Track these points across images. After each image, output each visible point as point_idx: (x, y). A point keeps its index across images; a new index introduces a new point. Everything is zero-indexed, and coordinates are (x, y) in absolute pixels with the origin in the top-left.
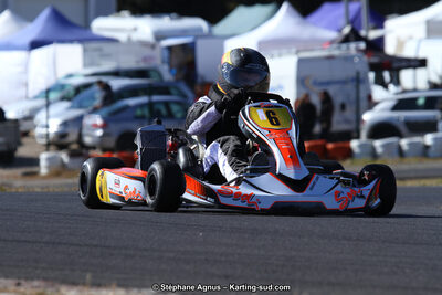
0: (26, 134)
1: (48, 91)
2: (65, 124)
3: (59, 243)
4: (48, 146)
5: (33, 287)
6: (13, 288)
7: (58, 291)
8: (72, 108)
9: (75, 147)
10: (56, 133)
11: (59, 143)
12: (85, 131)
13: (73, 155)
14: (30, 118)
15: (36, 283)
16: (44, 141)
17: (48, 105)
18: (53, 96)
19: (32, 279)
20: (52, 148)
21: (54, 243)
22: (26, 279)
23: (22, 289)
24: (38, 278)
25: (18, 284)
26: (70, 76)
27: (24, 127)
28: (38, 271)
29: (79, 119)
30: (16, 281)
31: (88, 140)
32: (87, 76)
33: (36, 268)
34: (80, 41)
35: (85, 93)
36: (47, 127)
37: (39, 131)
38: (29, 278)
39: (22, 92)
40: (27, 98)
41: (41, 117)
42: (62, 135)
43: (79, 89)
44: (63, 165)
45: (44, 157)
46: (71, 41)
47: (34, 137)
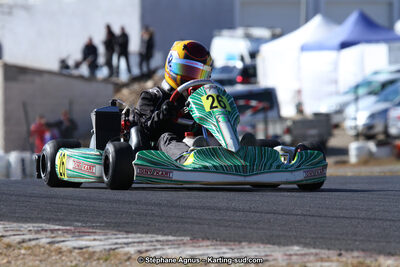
0: (337, 126)
1: (357, 87)
2: (372, 116)
3: (375, 219)
4: (357, 136)
5: (353, 257)
6: (335, 258)
7: (376, 260)
8: (379, 101)
9: (381, 137)
10: (364, 125)
11: (367, 134)
12: (391, 123)
13: (380, 144)
14: (340, 111)
15: (356, 254)
16: (353, 133)
17: (357, 99)
18: (361, 91)
19: (352, 250)
20: (361, 138)
21: (369, 219)
22: (347, 250)
23: (344, 259)
24: (357, 250)
25: (340, 255)
26: (376, 73)
27: (335, 119)
28: (357, 243)
29: (385, 112)
30: (338, 252)
31: (393, 131)
32: (392, 73)
33: (356, 240)
34: (386, 41)
35: (390, 89)
36: (355, 119)
37: (349, 124)
38: (349, 250)
39: (332, 88)
40: (337, 93)
41: (350, 111)
42: (369, 127)
43: (385, 85)
44: (371, 154)
45: (353, 147)
46: (377, 41)
47: (344, 130)
